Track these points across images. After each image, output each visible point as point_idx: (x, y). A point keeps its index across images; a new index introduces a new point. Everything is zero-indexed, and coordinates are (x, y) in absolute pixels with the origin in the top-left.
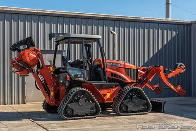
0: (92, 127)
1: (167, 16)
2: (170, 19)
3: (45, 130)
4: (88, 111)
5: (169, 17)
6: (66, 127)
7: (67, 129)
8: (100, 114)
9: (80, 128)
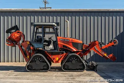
4: (42, 68)
8: (49, 70)
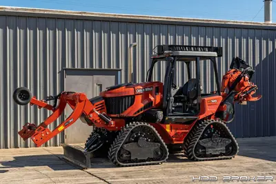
0: (167, 178)
1: (267, 18)
2: (271, 22)
3: (102, 181)
5: (269, 20)
6: (131, 177)
7: (133, 179)
9: (151, 179)
